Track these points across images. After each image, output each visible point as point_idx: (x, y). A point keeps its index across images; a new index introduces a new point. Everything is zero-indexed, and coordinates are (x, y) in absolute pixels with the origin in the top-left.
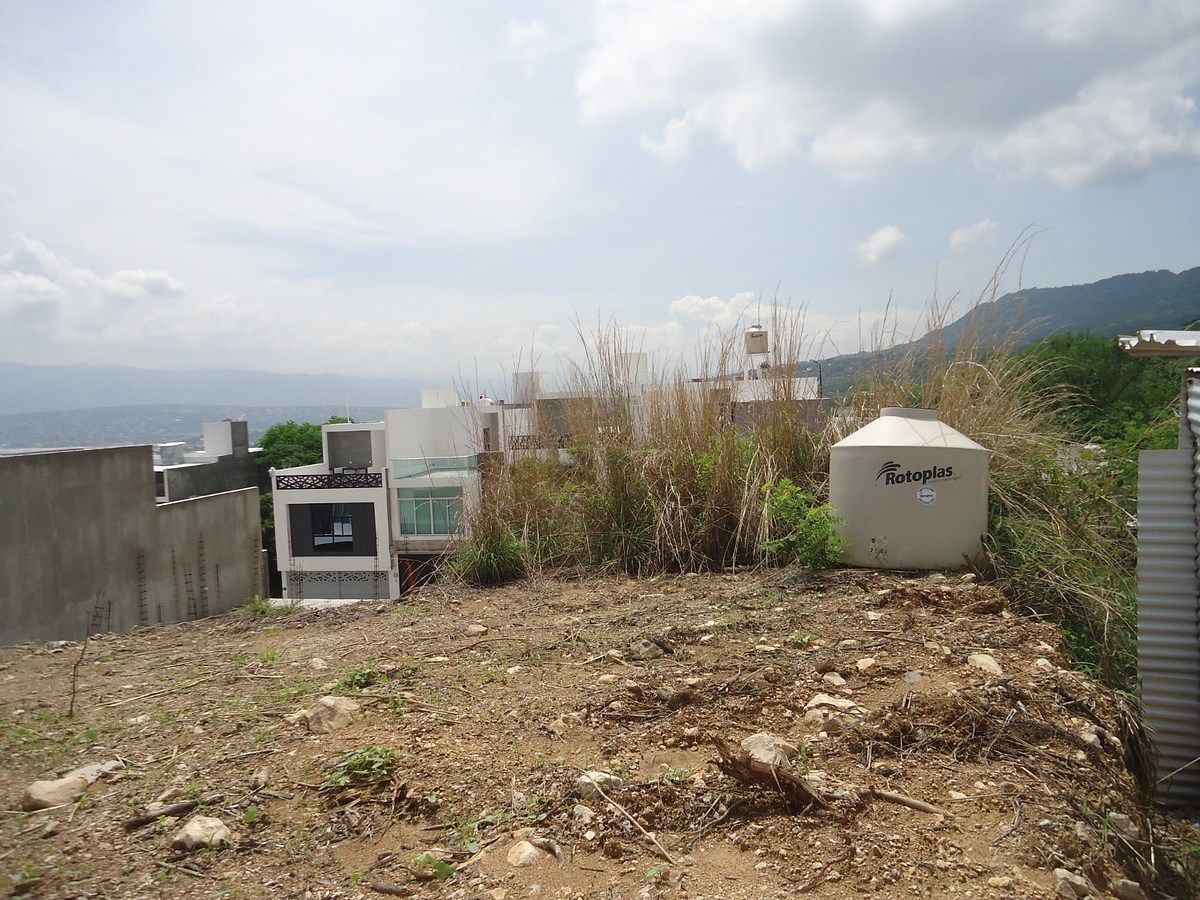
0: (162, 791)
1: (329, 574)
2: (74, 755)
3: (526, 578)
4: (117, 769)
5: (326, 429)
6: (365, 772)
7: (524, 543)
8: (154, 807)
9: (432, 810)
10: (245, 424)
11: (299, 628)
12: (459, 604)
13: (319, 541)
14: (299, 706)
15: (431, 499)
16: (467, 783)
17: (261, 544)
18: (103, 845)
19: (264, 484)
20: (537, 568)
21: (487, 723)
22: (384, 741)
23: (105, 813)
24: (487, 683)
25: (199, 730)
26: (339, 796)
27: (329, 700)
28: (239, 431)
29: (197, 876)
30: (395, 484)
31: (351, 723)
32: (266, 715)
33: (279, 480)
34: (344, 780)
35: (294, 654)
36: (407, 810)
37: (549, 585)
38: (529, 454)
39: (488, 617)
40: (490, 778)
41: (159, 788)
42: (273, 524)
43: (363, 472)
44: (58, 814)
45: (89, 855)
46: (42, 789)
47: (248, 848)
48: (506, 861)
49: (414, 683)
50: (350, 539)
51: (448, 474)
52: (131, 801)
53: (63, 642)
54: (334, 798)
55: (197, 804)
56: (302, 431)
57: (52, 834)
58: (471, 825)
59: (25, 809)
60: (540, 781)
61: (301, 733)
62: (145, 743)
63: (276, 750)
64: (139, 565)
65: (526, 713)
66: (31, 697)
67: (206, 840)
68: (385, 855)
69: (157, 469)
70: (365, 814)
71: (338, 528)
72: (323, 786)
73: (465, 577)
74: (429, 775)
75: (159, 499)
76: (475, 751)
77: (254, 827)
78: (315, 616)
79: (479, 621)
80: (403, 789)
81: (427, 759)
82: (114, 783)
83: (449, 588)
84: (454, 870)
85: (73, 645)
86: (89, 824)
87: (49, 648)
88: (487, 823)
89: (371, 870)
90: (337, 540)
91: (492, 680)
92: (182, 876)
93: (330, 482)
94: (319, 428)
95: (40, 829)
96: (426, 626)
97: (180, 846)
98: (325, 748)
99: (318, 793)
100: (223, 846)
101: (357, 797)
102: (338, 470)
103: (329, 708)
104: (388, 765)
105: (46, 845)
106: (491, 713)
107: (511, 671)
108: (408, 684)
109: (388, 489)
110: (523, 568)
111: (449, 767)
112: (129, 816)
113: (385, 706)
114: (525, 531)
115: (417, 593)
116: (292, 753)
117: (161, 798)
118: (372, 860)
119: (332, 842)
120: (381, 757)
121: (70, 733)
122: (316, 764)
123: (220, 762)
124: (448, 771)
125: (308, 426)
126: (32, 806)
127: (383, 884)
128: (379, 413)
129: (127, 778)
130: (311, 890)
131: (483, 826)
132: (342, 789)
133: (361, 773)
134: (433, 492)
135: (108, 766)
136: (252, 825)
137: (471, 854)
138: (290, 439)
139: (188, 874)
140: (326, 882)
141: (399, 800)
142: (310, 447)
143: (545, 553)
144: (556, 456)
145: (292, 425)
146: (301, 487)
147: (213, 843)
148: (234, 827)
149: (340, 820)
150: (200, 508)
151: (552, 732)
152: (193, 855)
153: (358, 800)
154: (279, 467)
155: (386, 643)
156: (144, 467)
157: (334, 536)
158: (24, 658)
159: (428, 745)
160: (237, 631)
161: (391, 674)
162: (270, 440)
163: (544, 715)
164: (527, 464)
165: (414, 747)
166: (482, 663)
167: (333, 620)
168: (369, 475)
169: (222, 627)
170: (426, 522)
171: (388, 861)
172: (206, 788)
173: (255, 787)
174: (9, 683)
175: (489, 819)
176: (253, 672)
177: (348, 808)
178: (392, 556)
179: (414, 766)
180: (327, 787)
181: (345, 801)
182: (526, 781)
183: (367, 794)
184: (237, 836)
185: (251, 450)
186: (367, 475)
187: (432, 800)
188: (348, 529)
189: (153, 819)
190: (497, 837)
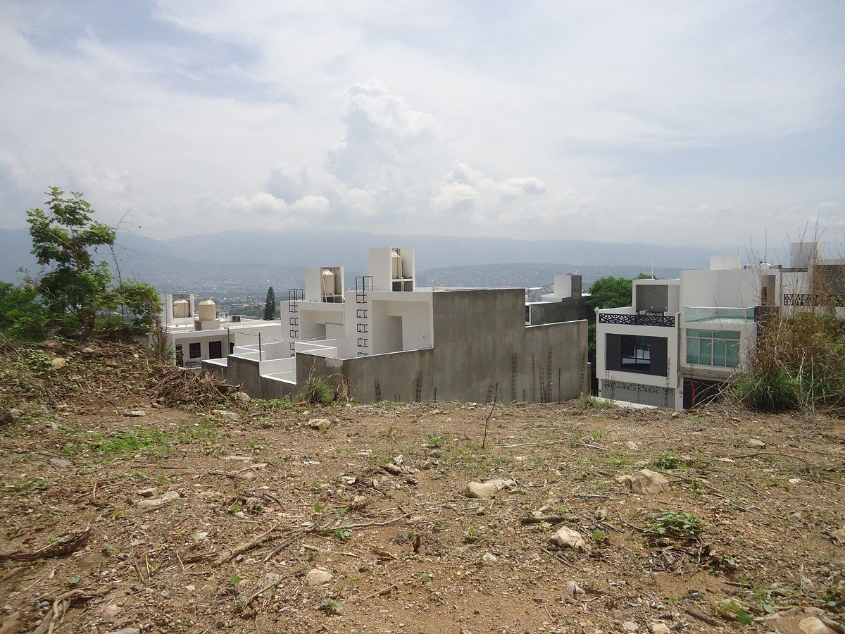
0: (541, 506)
1: (631, 385)
2: (488, 471)
3: (798, 409)
4: (513, 485)
5: (635, 283)
6: (677, 528)
7: (799, 379)
8: (537, 514)
9: (730, 571)
10: (581, 277)
11: (616, 419)
12: (738, 421)
13: (625, 361)
14: (622, 472)
15: (713, 339)
16: (760, 558)
17: (587, 359)
18: (509, 528)
19: (592, 318)
20: (810, 403)
21: (774, 517)
22: (689, 511)
23: (509, 510)
24: (771, 486)
25: (558, 473)
26: (657, 540)
27: (647, 472)
28: (576, 282)
29: (567, 565)
30: (684, 326)
31: (662, 492)
32: (600, 473)
33: (601, 316)
34: (662, 530)
35: (614, 436)
36: (710, 564)
37: (821, 418)
38: (808, 310)
39: (765, 435)
40: (781, 560)
41: (539, 504)
42: (595, 346)
43: (660, 315)
44: (482, 503)
45: (502, 532)
46: (475, 487)
47: (596, 557)
48: (798, 628)
49: (708, 473)
50: (648, 362)
51: (729, 321)
52: (523, 507)
53: (475, 404)
54: (653, 540)
55: (563, 520)
56: (618, 283)
57: (482, 514)
58: (766, 591)
59: (466, 496)
60: (828, 575)
61: (627, 490)
62: (527, 473)
63: (611, 498)
64: (513, 364)
65: (809, 517)
66: (461, 432)
67: (570, 543)
68: (694, 592)
69: (527, 304)
70: (677, 558)
71: (640, 353)
72: (645, 530)
73: (743, 402)
74: (727, 544)
75: (527, 323)
76: (765, 536)
77: (599, 544)
78: (626, 413)
79: (757, 437)
80: (707, 549)
81: (726, 532)
82: (512, 494)
83: (728, 408)
84: (752, 619)
85: (481, 407)
86: (500, 514)
87: (469, 406)
88: (779, 594)
89: (684, 598)
90: (638, 362)
91: (775, 485)
92: (557, 561)
93: (636, 320)
94: (631, 282)
95: (475, 509)
96: (714, 432)
97: (555, 542)
98: (644, 505)
99: (641, 534)
100: (580, 550)
101: (671, 544)
102: (642, 313)
103: (647, 478)
104: (694, 528)
105: (479, 519)
106: (778, 510)
107: (792, 481)
108: (703, 473)
109: (679, 329)
110: (796, 402)
111: (744, 542)
112: (523, 514)
113: (687, 486)
114: (801, 370)
115: (703, 408)
116: (622, 502)
117: (541, 509)
118: (684, 592)
119: (653, 570)
120: (689, 521)
121: (484, 458)
122: (640, 514)
123: (575, 497)
124: (743, 545)
125: (622, 280)
126: (471, 495)
127: (695, 611)
128: (676, 273)
129: (519, 492)
130: (641, 597)
131: (775, 594)
132: (660, 536)
133: (674, 528)
134: (716, 334)
135: (508, 482)
136: (598, 542)
137: (766, 613)
138: (610, 288)
139: (561, 561)
140: (651, 596)
141: (703, 555)
142: (623, 295)
143: (818, 391)
144: (832, 312)
145: (611, 279)
146: (615, 322)
147: (576, 547)
148: (587, 541)
149: (659, 557)
150: (550, 330)
151: (835, 539)
152: (562, 550)
153: (672, 547)
154: (601, 308)
155: (681, 440)
156: (520, 302)
157: (636, 358)
158: (456, 409)
159: (727, 522)
160: (574, 414)
161: (690, 464)
162: (596, 289)
163: (826, 523)
164: (804, 317)
165: (714, 521)
166: (764, 470)
167: (641, 417)
168: (665, 317)
169: (565, 410)
170: (708, 356)
171: (697, 596)
172: (567, 511)
173: (599, 518)
174: (449, 422)
175: (782, 591)
176: (588, 443)
177: (664, 550)
178: (679, 378)
179: (715, 534)
180: (648, 532)
181: (663, 545)
182: (814, 571)
183: (678, 544)
184: (589, 547)
185: (583, 295)
186: (663, 317)
187: (732, 562)
188: (647, 355)
189: (538, 521)
190: (789, 607)
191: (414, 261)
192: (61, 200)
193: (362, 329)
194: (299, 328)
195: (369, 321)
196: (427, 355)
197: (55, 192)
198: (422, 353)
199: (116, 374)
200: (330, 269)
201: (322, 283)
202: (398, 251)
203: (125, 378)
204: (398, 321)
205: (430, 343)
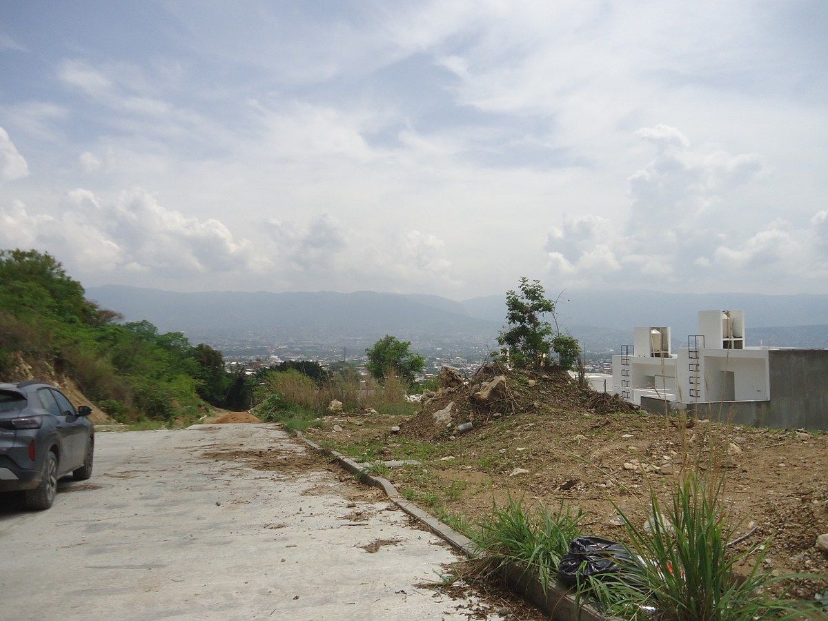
191: (743, 322)
192: (527, 285)
193: (693, 381)
194: (630, 379)
195: (701, 375)
196: (764, 406)
197: (524, 280)
198: (758, 404)
199: (562, 392)
200: (658, 329)
201: (650, 341)
202: (727, 314)
203: (567, 396)
204: (731, 376)
205: (766, 395)
